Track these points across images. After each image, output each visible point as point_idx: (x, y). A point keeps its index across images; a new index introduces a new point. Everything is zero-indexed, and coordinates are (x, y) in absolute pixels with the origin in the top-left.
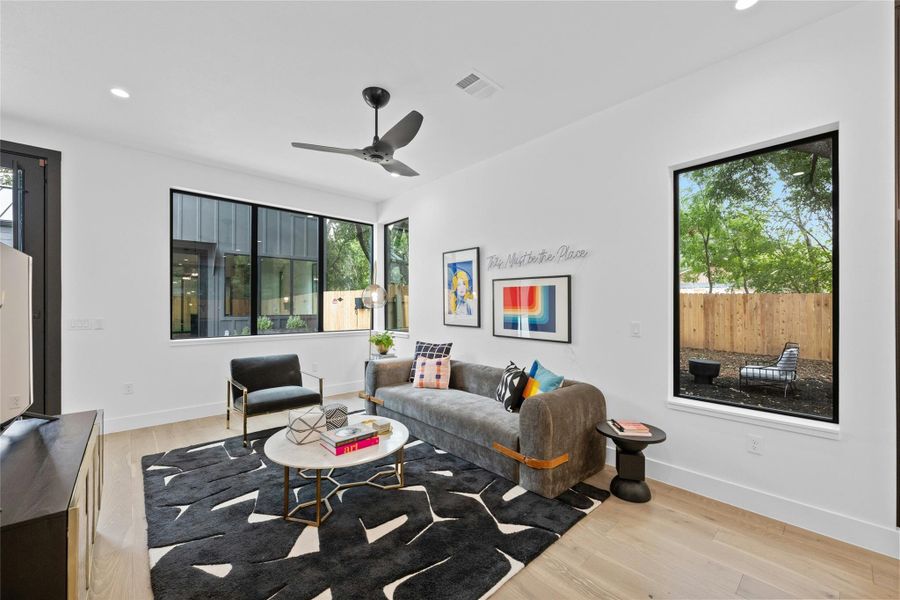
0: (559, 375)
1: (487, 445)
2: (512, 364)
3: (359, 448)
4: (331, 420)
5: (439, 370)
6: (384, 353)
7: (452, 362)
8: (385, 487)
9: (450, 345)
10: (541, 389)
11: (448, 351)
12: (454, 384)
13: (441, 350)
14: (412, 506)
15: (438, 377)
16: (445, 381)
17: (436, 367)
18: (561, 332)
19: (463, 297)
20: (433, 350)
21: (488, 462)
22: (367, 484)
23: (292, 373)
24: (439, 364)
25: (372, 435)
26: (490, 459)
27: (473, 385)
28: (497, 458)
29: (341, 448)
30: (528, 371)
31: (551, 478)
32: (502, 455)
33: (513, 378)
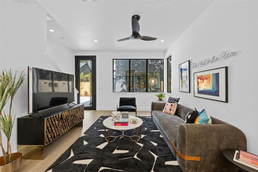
1: (169, 139)
2: (196, 109)
3: (121, 125)
4: (123, 116)
5: (171, 108)
6: (161, 100)
7: (178, 105)
8: (132, 140)
9: (179, 99)
10: (199, 122)
11: (178, 101)
12: (177, 113)
13: (175, 101)
14: (133, 149)
15: (170, 110)
16: (173, 112)
17: (170, 106)
19: (185, 81)
20: (173, 100)
22: (129, 137)
23: (133, 102)
24: (172, 105)
25: (126, 123)
27: (182, 115)
29: (116, 124)
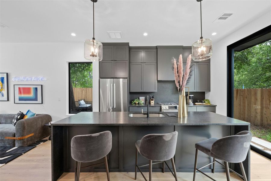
0: (35, 113)
1: (2, 138)
2: (20, 112)
18: (39, 100)
21: (3, 144)
26: (4, 142)
28: (7, 141)
30: (25, 113)
31: (26, 141)
32: (8, 140)
33: (18, 116)
